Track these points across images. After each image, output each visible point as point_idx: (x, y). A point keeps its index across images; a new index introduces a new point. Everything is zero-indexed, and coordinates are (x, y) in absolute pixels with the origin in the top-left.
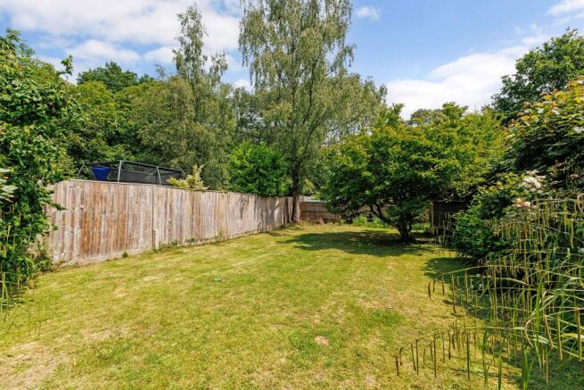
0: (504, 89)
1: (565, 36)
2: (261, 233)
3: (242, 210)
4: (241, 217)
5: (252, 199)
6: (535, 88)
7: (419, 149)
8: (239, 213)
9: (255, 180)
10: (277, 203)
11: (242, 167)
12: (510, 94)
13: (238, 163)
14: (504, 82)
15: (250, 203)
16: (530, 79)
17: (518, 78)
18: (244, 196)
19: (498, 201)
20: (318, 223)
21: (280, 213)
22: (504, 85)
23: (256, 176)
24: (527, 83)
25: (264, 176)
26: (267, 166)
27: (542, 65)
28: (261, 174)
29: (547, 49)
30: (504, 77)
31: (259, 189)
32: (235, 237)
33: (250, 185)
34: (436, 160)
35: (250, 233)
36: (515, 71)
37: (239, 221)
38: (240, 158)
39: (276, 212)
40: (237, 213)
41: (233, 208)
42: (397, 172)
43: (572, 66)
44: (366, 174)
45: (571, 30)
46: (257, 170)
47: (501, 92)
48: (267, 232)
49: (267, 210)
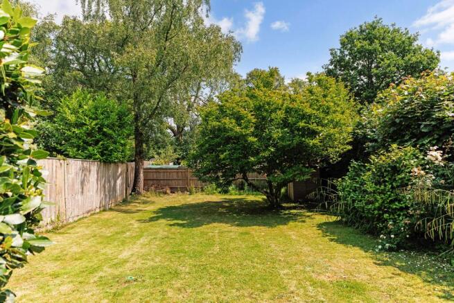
0: (331, 60)
1: (374, 22)
2: (104, 210)
3: (82, 183)
4: (82, 192)
5: (94, 167)
6: (353, 62)
7: (303, 117)
8: (80, 186)
9: (97, 142)
10: (120, 170)
11: (79, 125)
12: (335, 66)
13: (72, 118)
14: (332, 54)
15: (92, 172)
16: (350, 54)
17: (341, 52)
18: (85, 164)
19: (390, 169)
20: (165, 193)
21: (122, 184)
22: (331, 57)
23: (98, 136)
24: (347, 58)
25: (110, 137)
26: (113, 125)
27: (359, 45)
28: (105, 134)
29: (362, 31)
30: (331, 50)
31: (102, 154)
32: (76, 219)
33: (90, 148)
34: (320, 128)
35: (91, 213)
36: (339, 46)
37: (79, 197)
38: (75, 112)
39: (119, 182)
40: (78, 186)
41: (73, 179)
42: (282, 139)
43: (380, 49)
44: (252, 139)
45: (378, 19)
46: (100, 129)
47: (329, 63)
48: (111, 209)
49: (109, 182)
